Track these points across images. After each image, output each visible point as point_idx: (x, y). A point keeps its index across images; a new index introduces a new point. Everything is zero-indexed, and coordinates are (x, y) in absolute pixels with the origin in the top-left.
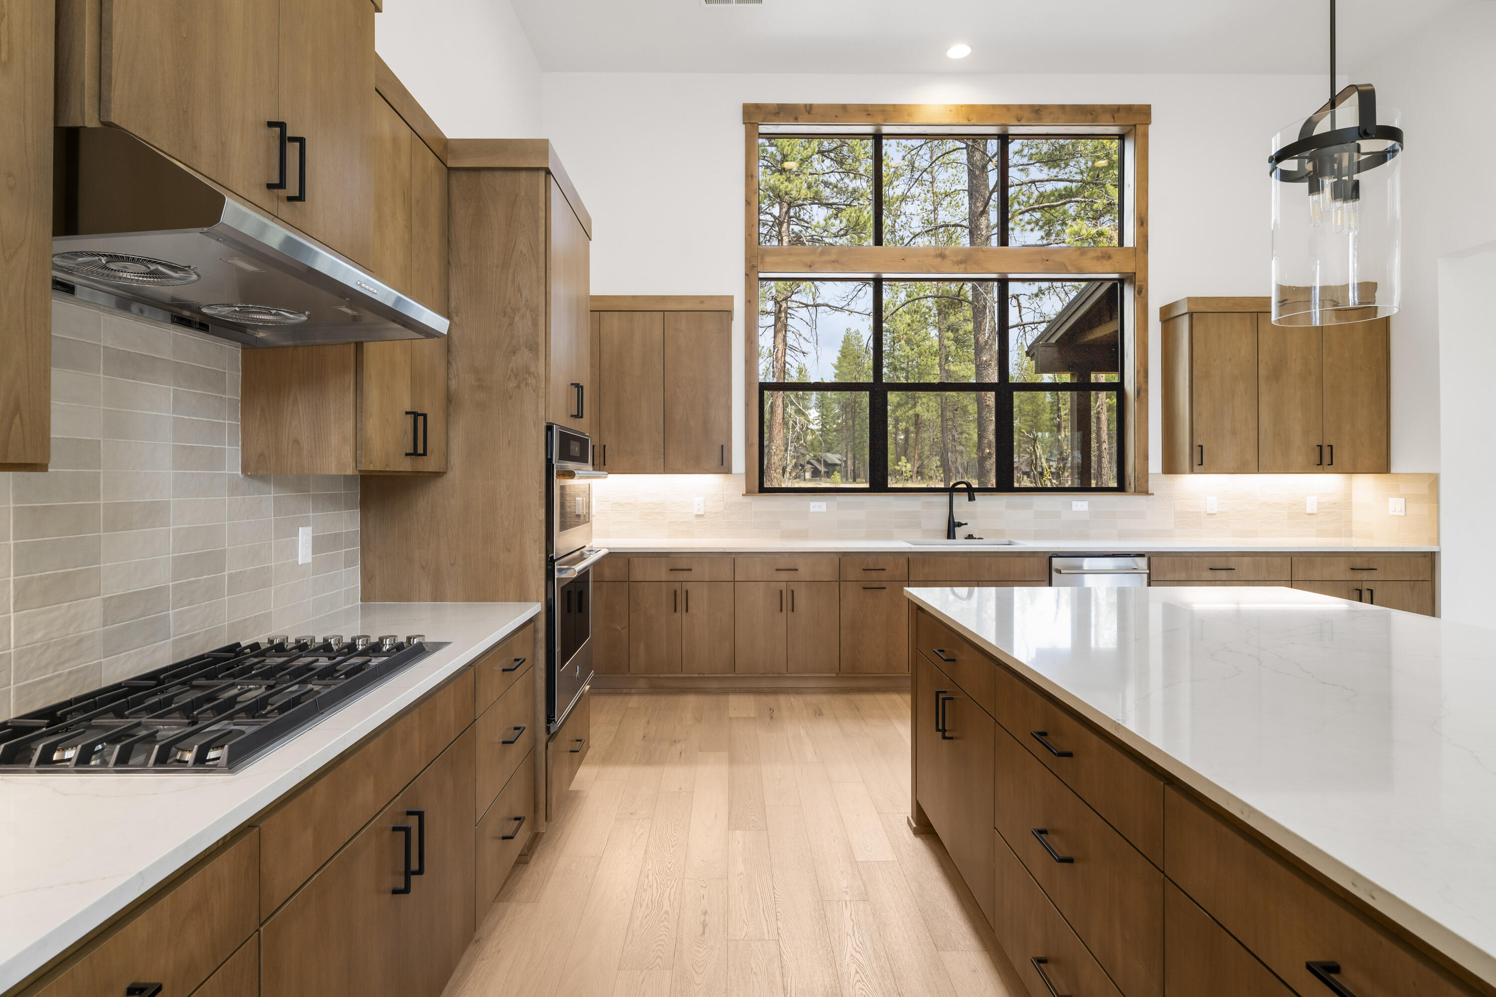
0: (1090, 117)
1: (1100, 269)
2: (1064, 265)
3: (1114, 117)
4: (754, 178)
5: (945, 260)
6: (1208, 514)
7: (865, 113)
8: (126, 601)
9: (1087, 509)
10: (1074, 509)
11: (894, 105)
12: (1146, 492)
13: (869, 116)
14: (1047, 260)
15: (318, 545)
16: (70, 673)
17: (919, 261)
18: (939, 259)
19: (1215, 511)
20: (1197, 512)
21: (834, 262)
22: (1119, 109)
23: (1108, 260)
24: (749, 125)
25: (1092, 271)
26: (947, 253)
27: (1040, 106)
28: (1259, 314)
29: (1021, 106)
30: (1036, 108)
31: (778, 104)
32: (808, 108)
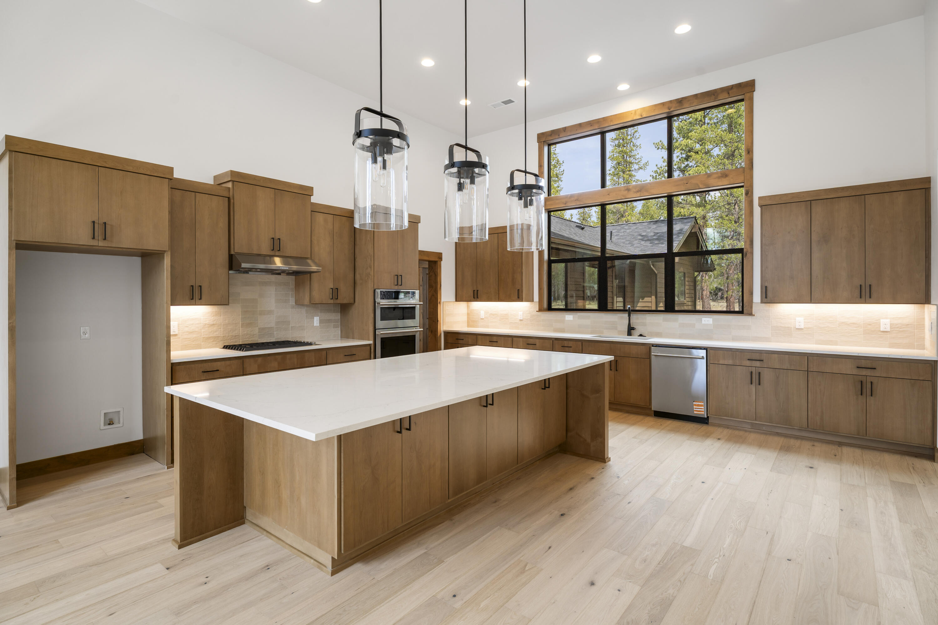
0: (713, 97)
1: (720, 184)
2: (697, 184)
3: (729, 93)
4: (542, 167)
5: (630, 191)
6: (797, 329)
7: (590, 125)
8: (263, 329)
9: (711, 323)
10: (703, 322)
11: (604, 118)
12: (751, 314)
13: (592, 126)
14: (687, 183)
15: (321, 321)
16: (252, 340)
17: (616, 194)
18: (626, 192)
19: (802, 327)
20: (788, 327)
21: (576, 200)
22: (732, 87)
23: (725, 177)
24: (540, 143)
25: (715, 185)
26: (630, 187)
27: (682, 98)
28: (812, 201)
29: (671, 101)
30: (680, 100)
31: (551, 131)
32: (564, 129)
